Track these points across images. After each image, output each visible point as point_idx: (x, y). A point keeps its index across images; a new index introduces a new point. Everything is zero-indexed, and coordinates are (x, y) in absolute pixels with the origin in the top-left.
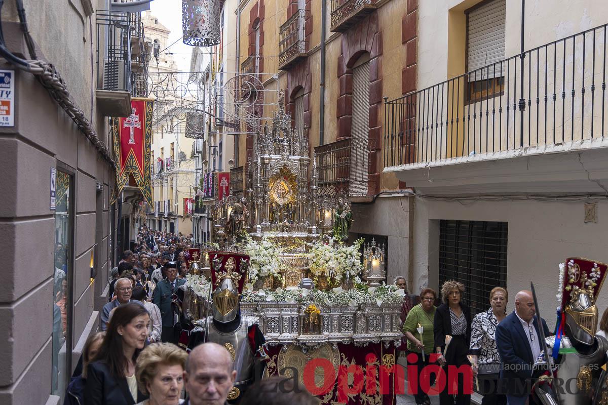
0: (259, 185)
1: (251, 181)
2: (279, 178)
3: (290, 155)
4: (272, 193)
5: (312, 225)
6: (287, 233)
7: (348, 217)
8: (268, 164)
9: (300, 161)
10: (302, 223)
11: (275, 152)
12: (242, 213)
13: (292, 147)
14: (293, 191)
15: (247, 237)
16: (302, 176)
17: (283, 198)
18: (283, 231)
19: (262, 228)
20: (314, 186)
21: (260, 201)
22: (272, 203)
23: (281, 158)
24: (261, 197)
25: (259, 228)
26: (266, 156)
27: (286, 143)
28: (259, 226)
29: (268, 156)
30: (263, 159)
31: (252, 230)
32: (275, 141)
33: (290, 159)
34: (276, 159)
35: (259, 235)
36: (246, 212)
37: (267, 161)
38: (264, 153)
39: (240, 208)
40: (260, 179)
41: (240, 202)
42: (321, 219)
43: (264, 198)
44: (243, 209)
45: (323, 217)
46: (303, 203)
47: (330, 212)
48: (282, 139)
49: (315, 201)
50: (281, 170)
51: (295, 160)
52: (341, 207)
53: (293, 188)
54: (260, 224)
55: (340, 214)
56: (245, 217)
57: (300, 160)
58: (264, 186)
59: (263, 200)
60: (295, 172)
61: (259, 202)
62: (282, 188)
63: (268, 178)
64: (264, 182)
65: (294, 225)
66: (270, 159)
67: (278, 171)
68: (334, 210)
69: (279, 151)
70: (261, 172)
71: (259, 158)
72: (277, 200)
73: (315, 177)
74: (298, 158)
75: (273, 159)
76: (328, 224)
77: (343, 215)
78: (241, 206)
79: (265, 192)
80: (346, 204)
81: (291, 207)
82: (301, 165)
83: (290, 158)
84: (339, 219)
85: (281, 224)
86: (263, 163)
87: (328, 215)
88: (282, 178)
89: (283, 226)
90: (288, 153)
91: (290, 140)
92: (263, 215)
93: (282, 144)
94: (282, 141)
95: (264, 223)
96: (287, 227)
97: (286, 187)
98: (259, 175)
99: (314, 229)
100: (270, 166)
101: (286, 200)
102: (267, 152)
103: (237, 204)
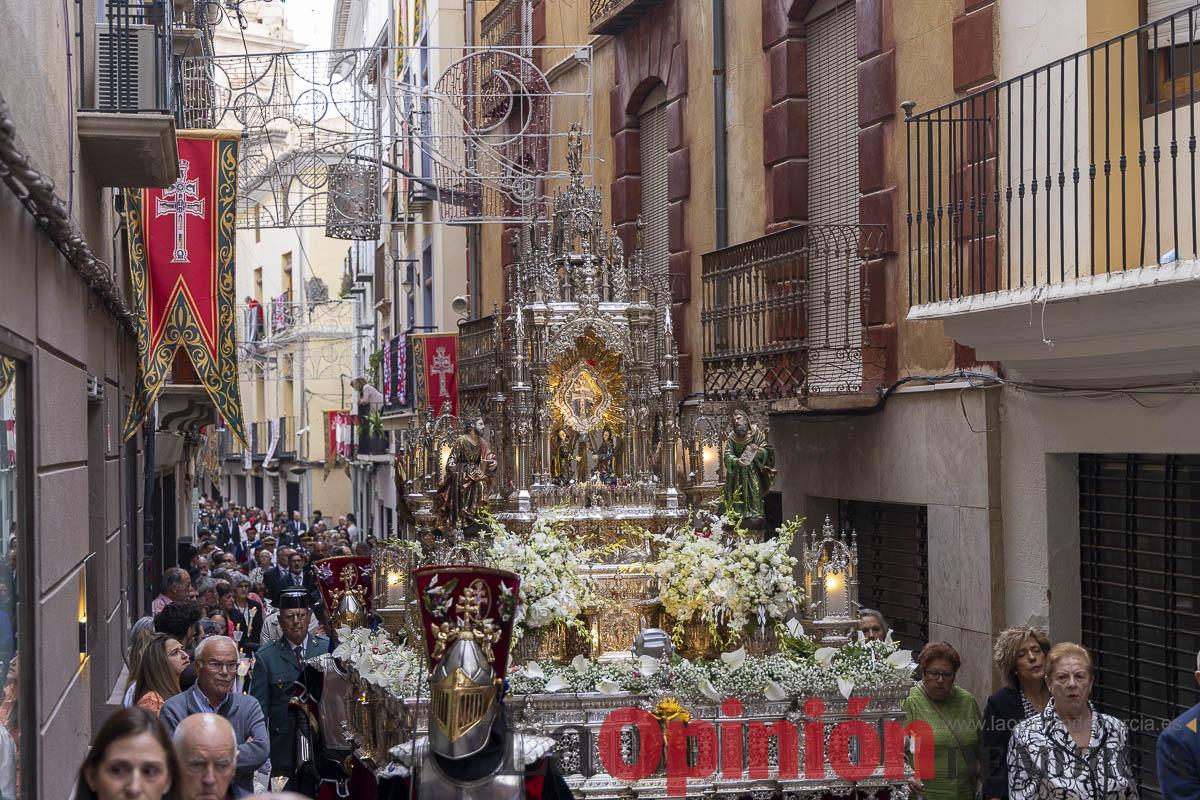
0: (520, 384)
1: (501, 372)
2: (575, 362)
3: (602, 299)
4: (557, 404)
5: (667, 486)
6: (599, 509)
7: (761, 461)
8: (544, 326)
9: (630, 316)
10: (640, 482)
11: (562, 292)
12: (478, 462)
13: (606, 278)
14: (614, 395)
15: (493, 526)
16: (635, 356)
17: (588, 415)
18: (588, 505)
19: (533, 497)
20: (669, 382)
21: (525, 426)
22: (558, 431)
23: (577, 308)
24: (526, 416)
25: (525, 498)
26: (539, 306)
27: (589, 270)
28: (524, 493)
29: (542, 307)
30: (529, 314)
31: (507, 504)
32: (561, 263)
33: (603, 312)
34: (566, 313)
35: (525, 517)
36: (489, 457)
37: (539, 320)
38: (533, 299)
39: (472, 447)
40: (524, 369)
41: (473, 432)
42: (692, 469)
43: (535, 418)
44: (480, 448)
45: (696, 462)
46: (639, 428)
47: (715, 448)
48: (579, 257)
49: (670, 422)
50: (580, 342)
51: (614, 313)
52: (740, 435)
53: (613, 388)
54: (528, 488)
55: (738, 454)
56: (487, 471)
57: (629, 313)
58: (534, 387)
59: (533, 423)
60: (617, 344)
61: (522, 431)
62: (582, 388)
63: (545, 365)
64: (535, 373)
65: (619, 488)
66: (548, 314)
67: (572, 345)
68: (724, 445)
69: (571, 289)
70: (524, 350)
71: (519, 313)
72: (572, 421)
73: (669, 356)
74: (623, 307)
75: (558, 313)
76: (710, 482)
77: (747, 458)
78: (474, 443)
79: (539, 403)
80: (754, 427)
81: (610, 439)
82: (631, 326)
83: (601, 308)
84: (736, 467)
85: (584, 485)
86: (530, 326)
87: (709, 455)
88: (583, 363)
89: (589, 491)
90: (596, 296)
91: (601, 260)
92: (534, 465)
93: (581, 273)
94: (580, 263)
95: (536, 484)
96: (601, 492)
97: (593, 385)
98: (520, 357)
99: (672, 496)
100: (550, 332)
101: (596, 420)
102: (539, 294)
103: (463, 438)
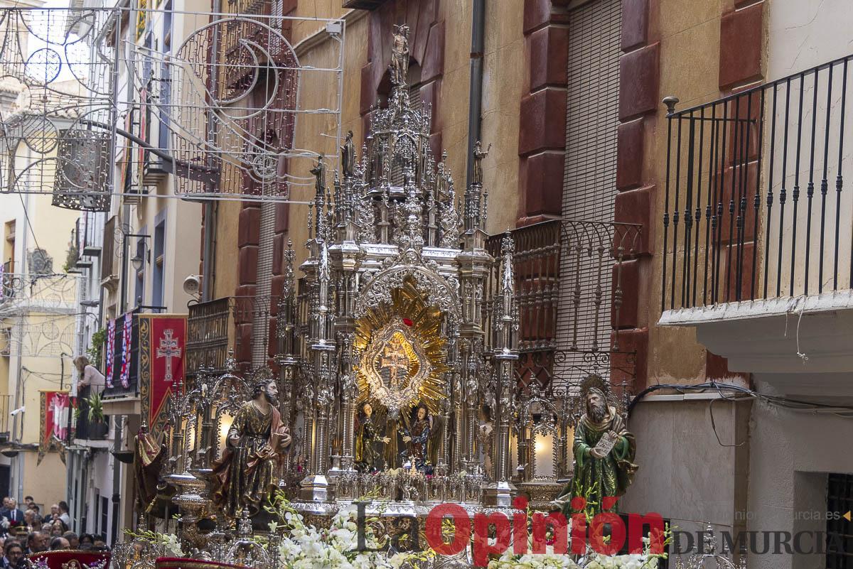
0: (322, 342)
1: (293, 330)
2: (389, 320)
3: (426, 244)
4: (363, 371)
5: (497, 478)
6: (412, 503)
7: (620, 452)
8: (354, 272)
9: (460, 266)
10: (464, 473)
11: (378, 237)
12: (267, 436)
13: (432, 217)
14: (433, 365)
15: (288, 516)
16: (464, 316)
17: (401, 388)
18: (399, 497)
19: (330, 487)
20: (506, 351)
21: (325, 394)
22: (363, 404)
23: (396, 253)
24: (327, 382)
25: (321, 485)
26: (349, 246)
27: (413, 206)
28: (320, 479)
29: (354, 247)
30: (336, 256)
31: (298, 491)
32: (378, 198)
33: (427, 259)
34: (381, 258)
35: (321, 509)
36: (282, 430)
37: (349, 263)
38: (340, 238)
39: (261, 417)
40: (328, 323)
41: (262, 398)
42: (521, 461)
43: (338, 386)
44: (270, 419)
45: (526, 452)
46: (466, 405)
47: (550, 437)
48: (401, 190)
49: (506, 400)
50: (396, 293)
51: (441, 261)
52: (595, 418)
53: (431, 353)
54: (325, 472)
55: (591, 442)
56: (279, 448)
57: (459, 262)
58: (338, 347)
59: (335, 392)
60: (442, 300)
61: (322, 400)
62: (395, 353)
63: (352, 320)
64: (341, 331)
65: (437, 479)
66: (360, 256)
67: (387, 297)
68: (571, 433)
69: (389, 229)
70: (329, 299)
71: (325, 253)
72: (380, 392)
73: (507, 318)
74: (453, 254)
75: (372, 257)
76: (544, 476)
77: (604, 448)
78: (263, 412)
79: (343, 366)
80: (613, 410)
81: (426, 418)
82: (461, 278)
83: (425, 254)
84: (589, 459)
85: (394, 472)
86: (337, 270)
87: (542, 446)
88: (397, 322)
89: (401, 481)
90: (419, 238)
91: (427, 196)
92: (334, 443)
93: (402, 210)
94: (402, 199)
95: (335, 469)
96: (415, 483)
97: (408, 351)
98: (323, 308)
99: (504, 491)
100: (361, 280)
101: (410, 393)
102: (350, 232)
103: (250, 404)
